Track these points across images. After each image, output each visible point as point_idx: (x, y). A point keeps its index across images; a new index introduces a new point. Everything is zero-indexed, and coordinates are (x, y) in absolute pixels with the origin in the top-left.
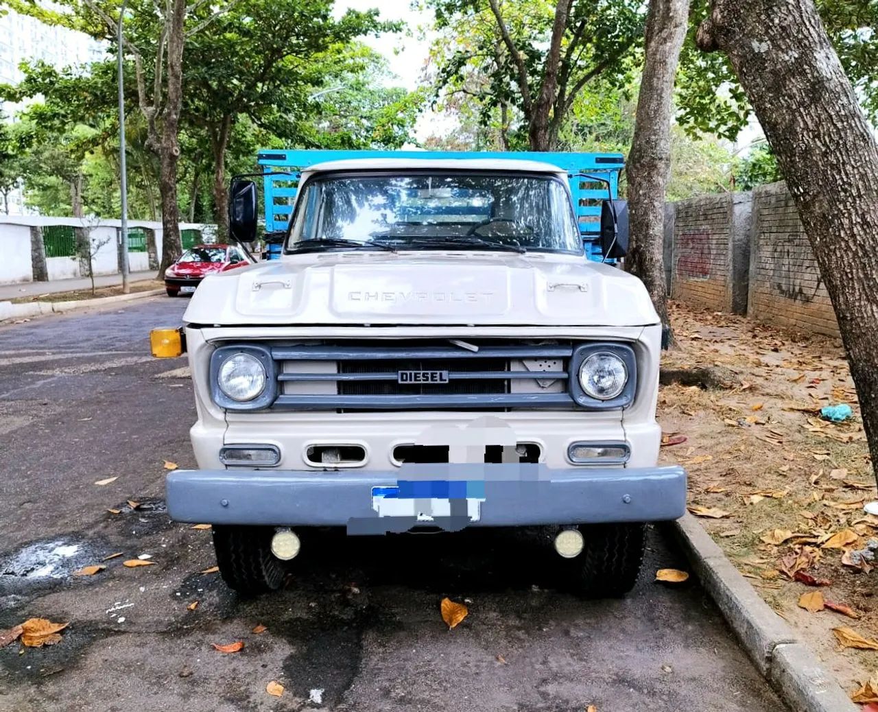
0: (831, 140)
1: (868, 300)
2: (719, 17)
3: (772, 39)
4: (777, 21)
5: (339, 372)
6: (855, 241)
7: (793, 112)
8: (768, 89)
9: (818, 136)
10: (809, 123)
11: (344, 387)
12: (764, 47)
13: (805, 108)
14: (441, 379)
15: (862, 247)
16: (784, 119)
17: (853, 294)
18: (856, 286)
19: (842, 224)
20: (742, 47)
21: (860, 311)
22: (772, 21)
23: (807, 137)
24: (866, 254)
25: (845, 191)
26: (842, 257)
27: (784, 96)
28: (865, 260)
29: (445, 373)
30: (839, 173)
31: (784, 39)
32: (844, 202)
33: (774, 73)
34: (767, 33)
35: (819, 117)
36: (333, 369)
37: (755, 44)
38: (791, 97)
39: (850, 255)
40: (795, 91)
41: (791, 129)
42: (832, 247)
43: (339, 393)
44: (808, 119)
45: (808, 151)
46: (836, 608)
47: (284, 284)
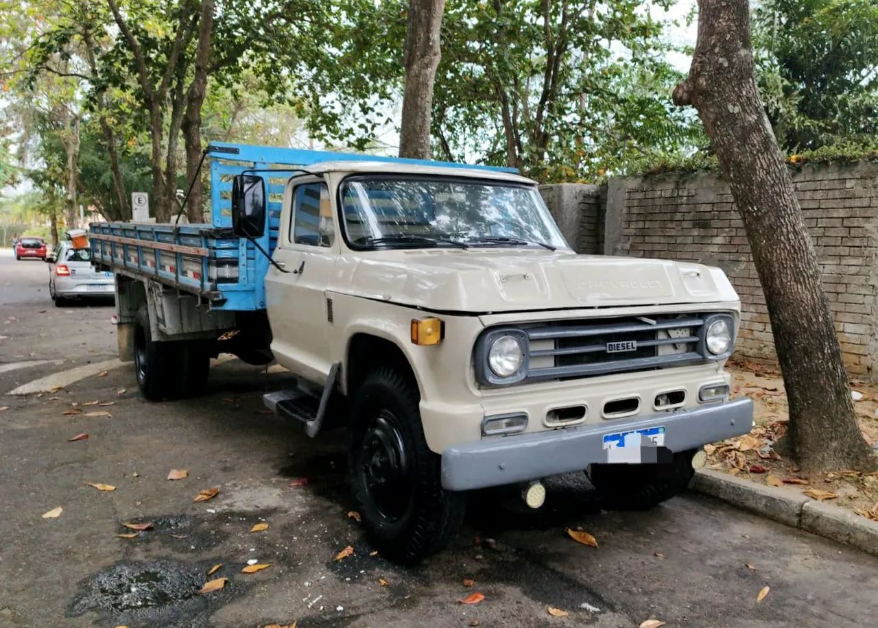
0: (776, 177)
1: (795, 281)
2: (704, 83)
3: (742, 104)
4: (744, 93)
5: (555, 347)
6: (790, 243)
7: (754, 155)
8: (738, 139)
9: (769, 174)
10: (764, 164)
11: (561, 360)
12: (737, 110)
13: (762, 154)
14: (633, 348)
15: (793, 247)
16: (747, 160)
17: (787, 278)
18: (789, 272)
19: (782, 232)
20: (719, 107)
21: (790, 289)
22: (741, 93)
23: (762, 174)
24: (795, 252)
25: (784, 210)
26: (781, 253)
27: (748, 144)
28: (795, 255)
29: (634, 342)
30: (781, 198)
31: (748, 106)
32: (784, 218)
33: (743, 128)
34: (738, 100)
35: (769, 160)
36: (550, 346)
37: (730, 107)
38: (754, 146)
39: (786, 252)
40: (756, 142)
41: (752, 168)
42: (775, 247)
43: (555, 365)
44: (763, 161)
45: (761, 184)
46: (792, 480)
47: (525, 276)
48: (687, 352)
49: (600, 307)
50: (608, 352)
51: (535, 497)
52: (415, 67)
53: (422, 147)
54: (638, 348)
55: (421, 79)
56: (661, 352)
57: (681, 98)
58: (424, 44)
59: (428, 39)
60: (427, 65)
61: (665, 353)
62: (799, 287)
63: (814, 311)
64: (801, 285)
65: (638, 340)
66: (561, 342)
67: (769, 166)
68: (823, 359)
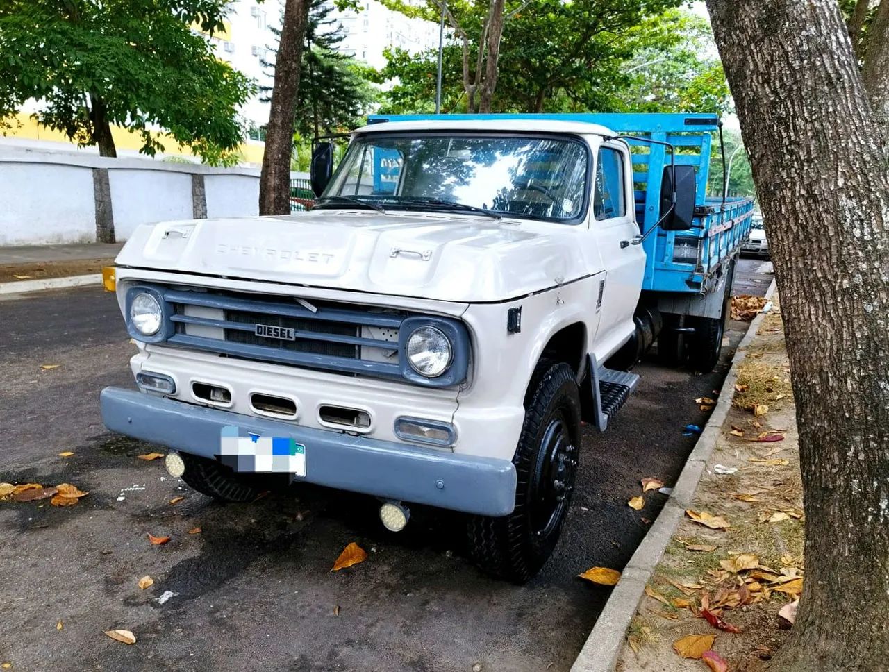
0: (783, 85)
1: (806, 298)
5: (225, 320)
6: (796, 220)
9: (767, 81)
10: (760, 63)
11: (228, 334)
13: (757, 44)
14: (289, 336)
15: (804, 227)
19: (783, 197)
21: (796, 311)
23: (756, 82)
24: (807, 238)
27: (735, 29)
28: (806, 246)
29: (292, 330)
30: (787, 129)
32: (788, 168)
35: (772, 54)
39: (791, 237)
40: (747, 21)
43: (227, 340)
44: (758, 58)
45: (756, 101)
47: (181, 234)
50: (257, 334)
51: (174, 466)
54: (297, 338)
56: (363, 354)
61: (371, 357)
62: (812, 310)
63: (836, 363)
64: (817, 308)
65: (298, 329)
66: (230, 314)
67: (769, 65)
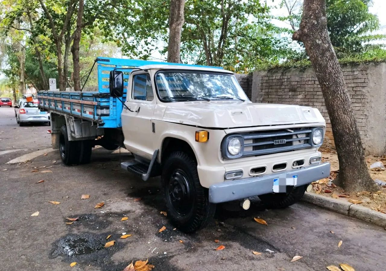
0: (336, 70)
1: (344, 113)
2: (307, 31)
3: (322, 40)
4: (323, 35)
5: (253, 143)
6: (341, 98)
7: (327, 61)
8: (321, 54)
9: (333, 69)
10: (331, 65)
11: (255, 148)
12: (320, 42)
13: (330, 61)
14: (284, 142)
15: (343, 99)
16: (324, 63)
17: (340, 112)
18: (341, 110)
19: (338, 93)
20: (313, 41)
21: (341, 117)
22: (322, 35)
23: (330, 69)
24: (344, 101)
25: (339, 84)
26: (338, 102)
27: (325, 57)
28: (343, 103)
29: (285, 140)
30: (338, 79)
31: (325, 40)
33: (323, 50)
34: (321, 38)
35: (333, 63)
36: (251, 142)
37: (317, 41)
38: (327, 57)
39: (340, 101)
40: (328, 55)
41: (326, 66)
42: (335, 99)
43: (253, 150)
44: (331, 63)
45: (331, 72)
46: (343, 196)
47: (241, 113)
48: (304, 143)
49: (272, 125)
50: (275, 144)
51: (246, 205)
52: (174, 25)
53: (177, 59)
54: (287, 142)
55: (176, 30)
56: (294, 143)
57: (296, 37)
58: (177, 16)
59: (179, 13)
60: (179, 24)
61: (296, 144)
62: (345, 116)
63: (351, 126)
64: (346, 115)
65: (286, 139)
66: (256, 140)
67: (333, 65)
68: (355, 146)
